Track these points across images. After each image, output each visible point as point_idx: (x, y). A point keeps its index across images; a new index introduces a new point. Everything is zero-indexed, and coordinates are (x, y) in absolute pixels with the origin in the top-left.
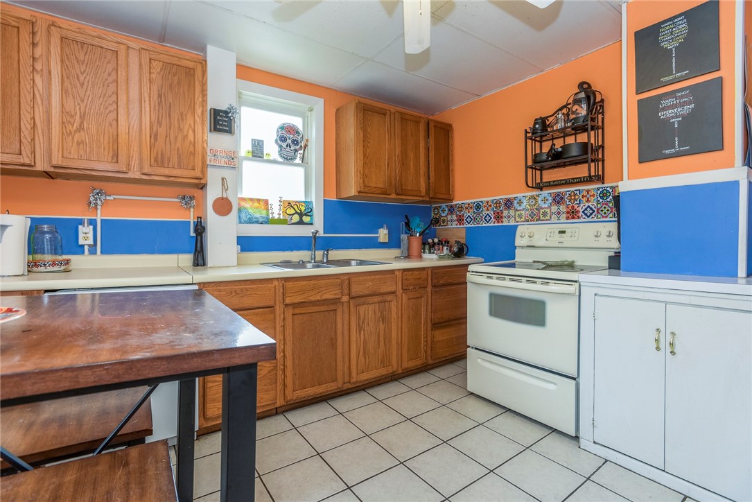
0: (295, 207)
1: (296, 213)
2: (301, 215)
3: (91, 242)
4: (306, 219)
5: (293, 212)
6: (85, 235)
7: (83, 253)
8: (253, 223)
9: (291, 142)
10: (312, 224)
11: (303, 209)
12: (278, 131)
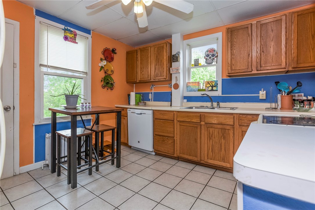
0: (210, 84)
1: (211, 86)
2: (212, 87)
3: (151, 98)
4: (214, 88)
5: (209, 85)
6: (150, 96)
7: (150, 101)
8: (192, 91)
9: (211, 56)
10: (217, 91)
11: (214, 84)
12: (205, 53)
